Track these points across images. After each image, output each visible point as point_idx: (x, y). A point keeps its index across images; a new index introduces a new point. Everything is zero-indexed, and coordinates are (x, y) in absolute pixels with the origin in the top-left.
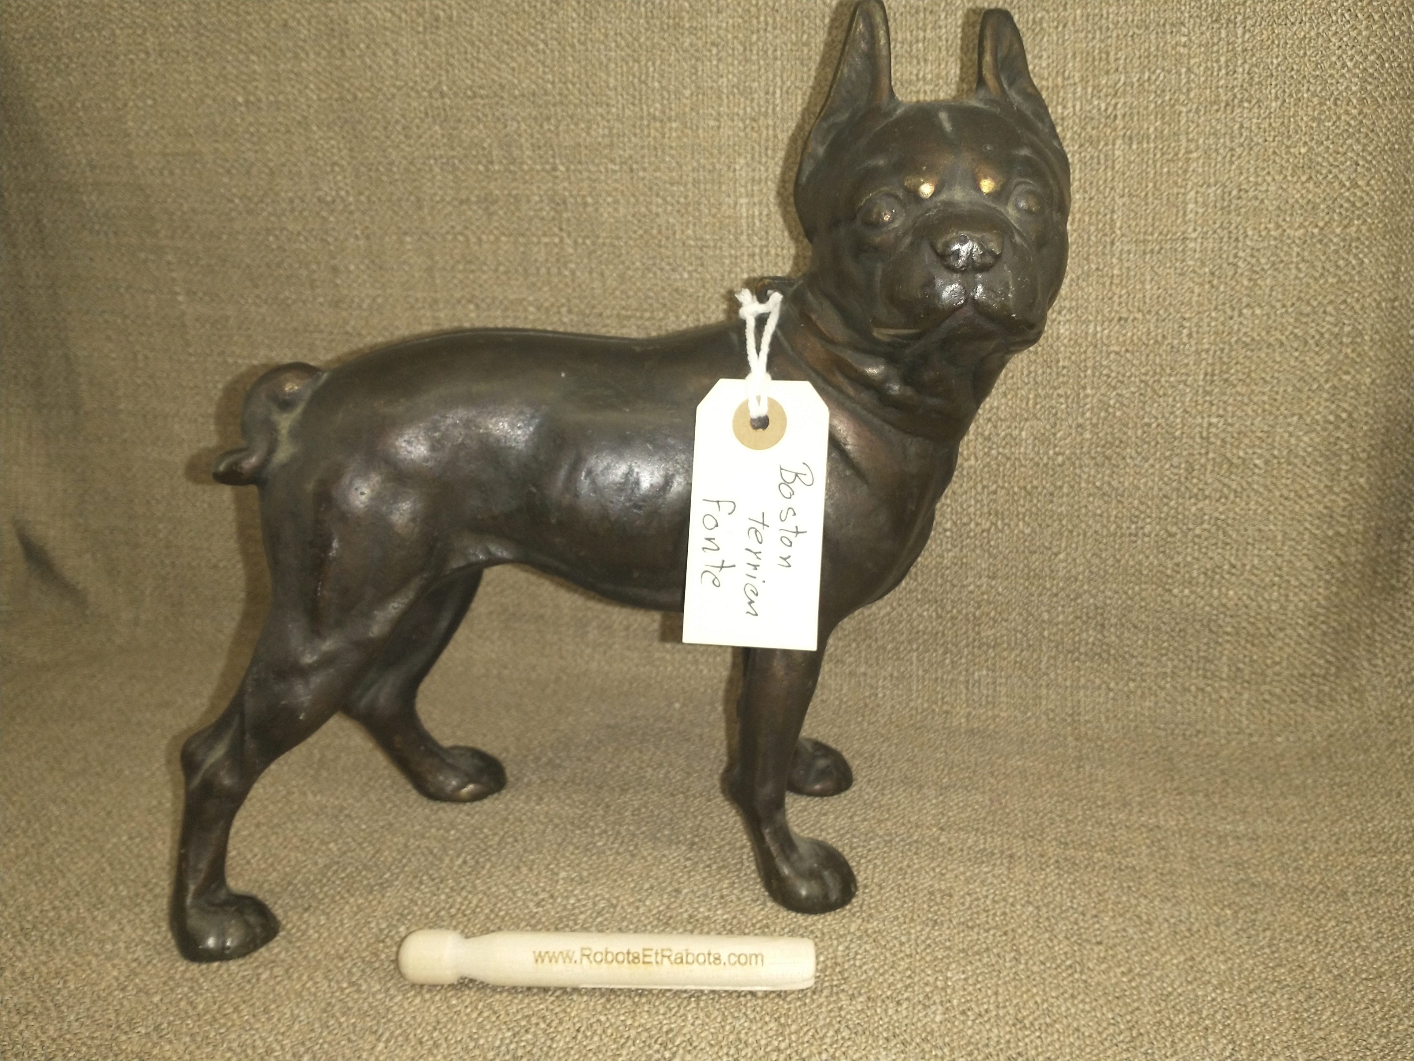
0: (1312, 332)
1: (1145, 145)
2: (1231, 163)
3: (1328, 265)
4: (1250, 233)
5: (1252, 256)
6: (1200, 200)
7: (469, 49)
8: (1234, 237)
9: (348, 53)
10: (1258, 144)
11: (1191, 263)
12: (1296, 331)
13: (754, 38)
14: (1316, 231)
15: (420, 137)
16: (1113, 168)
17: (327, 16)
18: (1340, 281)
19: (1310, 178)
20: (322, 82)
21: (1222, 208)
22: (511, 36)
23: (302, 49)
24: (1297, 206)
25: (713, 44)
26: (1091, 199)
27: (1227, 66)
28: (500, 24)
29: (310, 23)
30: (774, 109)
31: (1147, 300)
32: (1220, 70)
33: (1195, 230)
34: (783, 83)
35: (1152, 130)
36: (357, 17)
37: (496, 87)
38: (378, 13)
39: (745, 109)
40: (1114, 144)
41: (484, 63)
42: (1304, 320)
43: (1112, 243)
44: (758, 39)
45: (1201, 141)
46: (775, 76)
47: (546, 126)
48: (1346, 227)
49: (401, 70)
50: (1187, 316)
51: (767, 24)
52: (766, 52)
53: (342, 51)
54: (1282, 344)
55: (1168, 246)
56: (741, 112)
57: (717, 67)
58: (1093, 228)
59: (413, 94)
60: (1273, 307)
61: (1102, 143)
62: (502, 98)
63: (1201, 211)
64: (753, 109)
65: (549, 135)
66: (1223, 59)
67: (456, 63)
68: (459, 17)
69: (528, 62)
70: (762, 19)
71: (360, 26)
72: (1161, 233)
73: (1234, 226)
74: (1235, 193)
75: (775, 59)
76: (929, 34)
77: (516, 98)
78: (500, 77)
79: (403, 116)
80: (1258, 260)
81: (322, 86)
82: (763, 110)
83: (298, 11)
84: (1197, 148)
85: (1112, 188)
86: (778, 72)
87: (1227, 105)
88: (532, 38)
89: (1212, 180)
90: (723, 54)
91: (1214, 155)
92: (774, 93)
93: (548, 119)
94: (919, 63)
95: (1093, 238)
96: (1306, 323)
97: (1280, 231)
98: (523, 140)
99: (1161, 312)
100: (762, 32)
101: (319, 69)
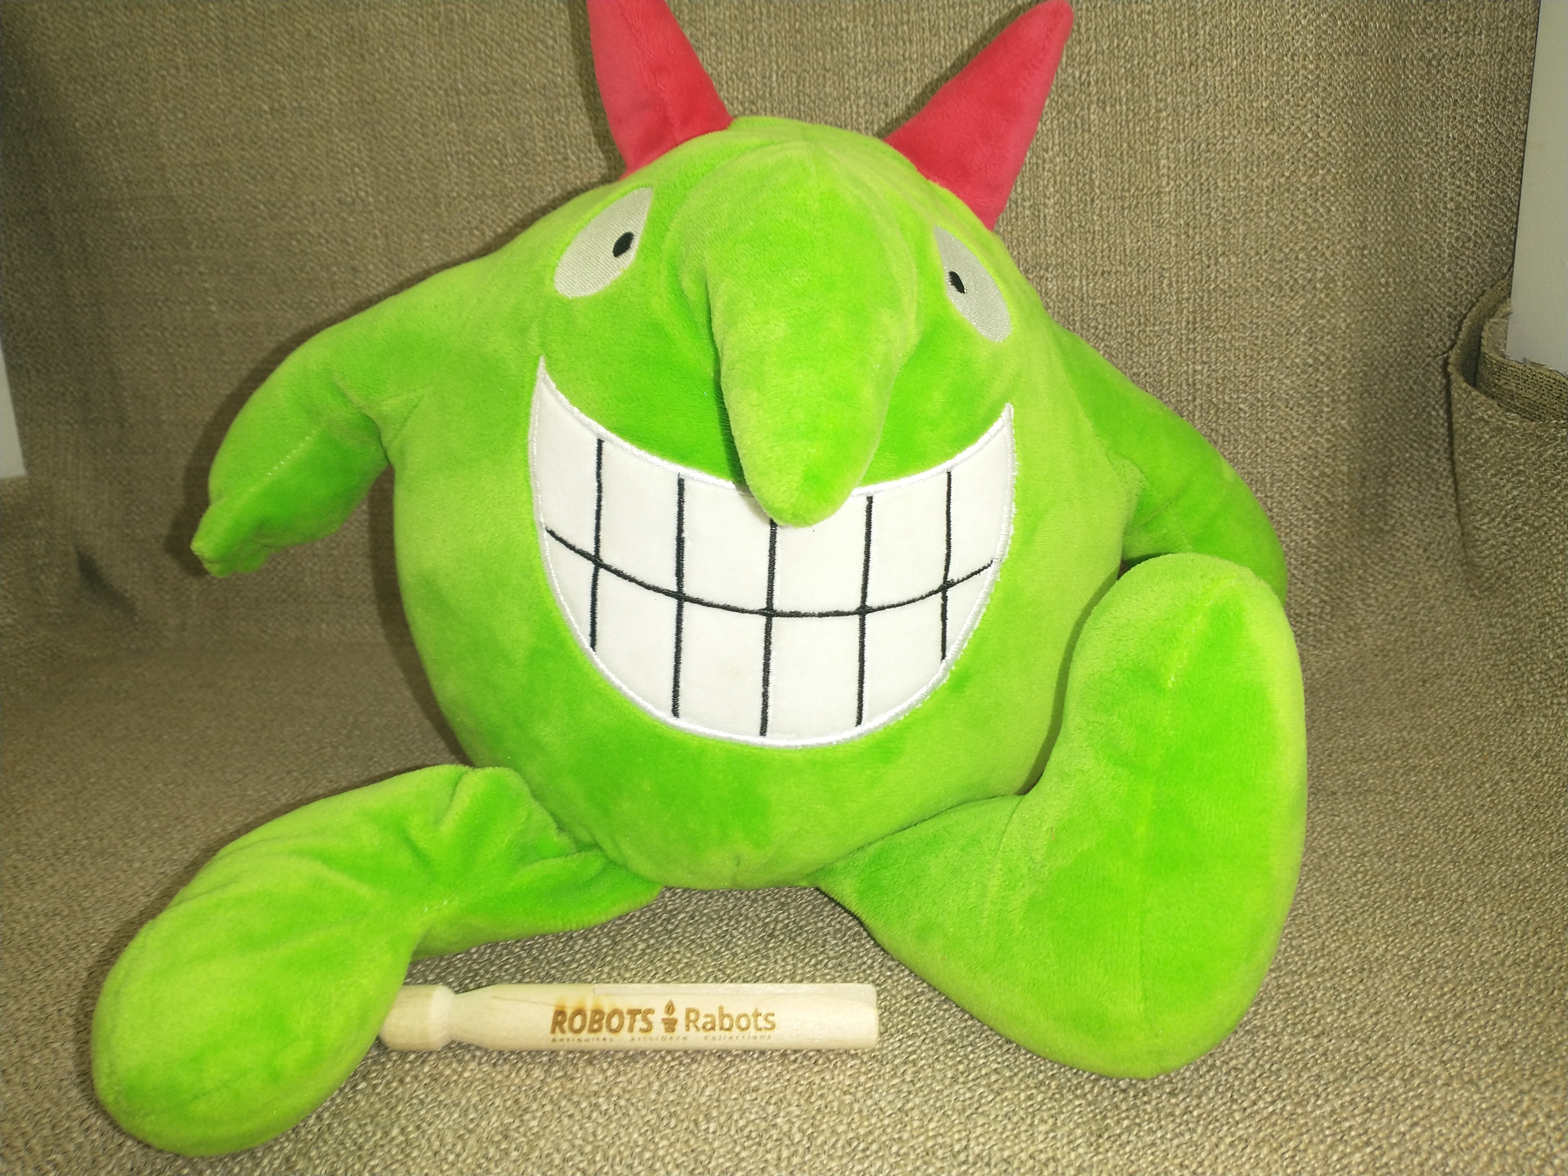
0: (1286, 278)
1: (1118, 107)
2: (1199, 118)
3: (1296, 213)
4: (1220, 184)
5: (1223, 206)
6: (1172, 156)
7: (483, 48)
8: (1205, 188)
9: (367, 56)
10: (1223, 99)
11: (1167, 215)
12: (1271, 277)
13: (750, 27)
14: (1282, 180)
15: (437, 134)
16: (1089, 131)
17: (347, 24)
18: (1309, 228)
19: (1274, 129)
20: (344, 86)
21: (1193, 162)
22: (522, 35)
23: (325, 56)
24: (1262, 157)
25: (712, 34)
26: (1071, 161)
27: (1189, 30)
28: (511, 24)
29: (331, 32)
30: (771, 93)
31: (1128, 252)
32: (1183, 32)
33: (1168, 184)
34: (778, 67)
35: (1123, 92)
36: (376, 24)
37: (509, 83)
38: (397, 20)
39: (743, 93)
40: (1089, 109)
41: (497, 61)
42: (1277, 266)
43: (1093, 201)
44: (754, 28)
45: (1169, 100)
46: (770, 62)
47: (557, 118)
48: (1310, 176)
49: (417, 70)
50: (1166, 266)
51: (761, 13)
52: (761, 40)
53: (362, 56)
54: (1258, 289)
55: (1145, 200)
56: (740, 97)
57: (716, 55)
58: (1073, 189)
59: (430, 93)
60: (1247, 255)
61: (1078, 109)
62: (514, 92)
63: (1172, 166)
64: (751, 93)
65: (559, 125)
66: (1185, 23)
67: (471, 62)
68: (472, 18)
69: (538, 58)
70: (757, 9)
71: (379, 32)
72: (1137, 189)
73: (1204, 177)
74: (1203, 146)
75: (771, 45)
76: (913, 17)
77: (527, 92)
78: (512, 73)
79: (420, 115)
80: (1229, 209)
81: (344, 91)
82: (761, 93)
83: (321, 21)
84: (1166, 106)
85: (1090, 150)
86: (774, 58)
87: (1192, 64)
88: (541, 36)
89: (1182, 136)
90: (722, 43)
91: (1182, 112)
92: (771, 76)
93: (559, 110)
94: (904, 43)
95: (1074, 198)
96: (1280, 270)
97: (1248, 181)
98: (535, 132)
99: (1142, 263)
100: (757, 22)
101: (341, 74)
